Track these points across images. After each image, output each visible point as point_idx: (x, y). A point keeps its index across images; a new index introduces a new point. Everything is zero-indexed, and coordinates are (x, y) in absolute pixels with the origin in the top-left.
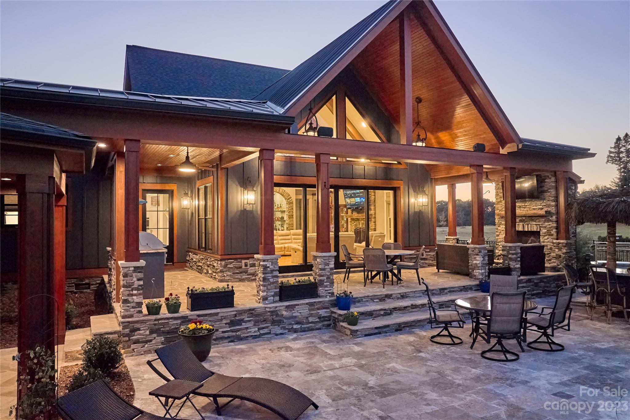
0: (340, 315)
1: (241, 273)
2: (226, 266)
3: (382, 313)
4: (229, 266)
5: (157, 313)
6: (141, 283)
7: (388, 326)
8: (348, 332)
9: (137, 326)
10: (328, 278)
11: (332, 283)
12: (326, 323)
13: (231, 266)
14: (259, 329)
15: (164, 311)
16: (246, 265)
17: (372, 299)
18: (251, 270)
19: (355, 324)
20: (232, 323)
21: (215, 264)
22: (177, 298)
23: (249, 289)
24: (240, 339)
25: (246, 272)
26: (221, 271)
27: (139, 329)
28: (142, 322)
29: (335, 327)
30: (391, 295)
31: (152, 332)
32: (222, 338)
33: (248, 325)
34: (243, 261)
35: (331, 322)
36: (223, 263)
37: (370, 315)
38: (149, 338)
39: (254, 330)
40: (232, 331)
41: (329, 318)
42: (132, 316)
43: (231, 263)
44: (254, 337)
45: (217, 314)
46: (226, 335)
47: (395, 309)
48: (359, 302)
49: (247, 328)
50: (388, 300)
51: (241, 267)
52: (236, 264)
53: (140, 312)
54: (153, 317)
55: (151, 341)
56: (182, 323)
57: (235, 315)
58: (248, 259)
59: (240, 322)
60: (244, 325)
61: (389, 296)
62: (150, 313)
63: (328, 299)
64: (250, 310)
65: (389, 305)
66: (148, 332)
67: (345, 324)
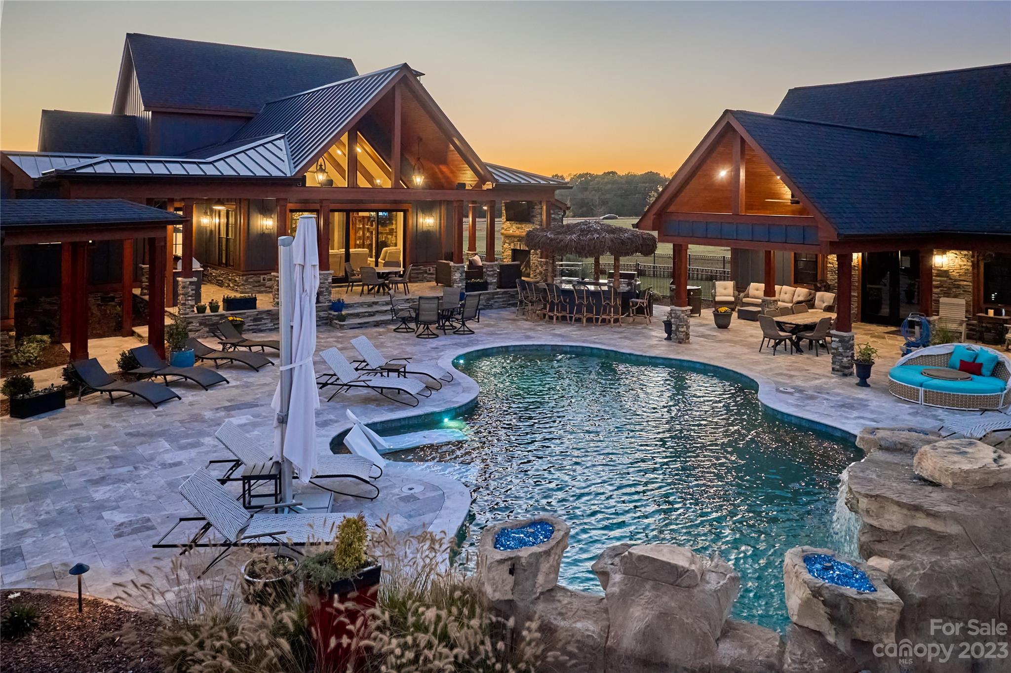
0: (334, 315)
1: (259, 286)
2: (246, 280)
3: (367, 314)
4: (250, 280)
5: (204, 312)
6: (194, 292)
7: (368, 323)
8: (338, 327)
9: (190, 320)
10: (327, 289)
11: (330, 293)
12: (324, 321)
13: (251, 280)
14: (274, 325)
15: (208, 310)
16: (264, 280)
17: (361, 305)
18: (268, 283)
19: (344, 321)
20: (255, 320)
21: (237, 279)
22: (217, 302)
23: (267, 299)
24: (261, 331)
25: (264, 285)
26: (243, 285)
27: (192, 323)
28: (195, 317)
29: (331, 325)
30: (378, 302)
31: (201, 324)
32: (249, 330)
33: (266, 321)
34: (262, 277)
35: (329, 321)
36: (244, 278)
37: (357, 315)
38: (199, 328)
39: (270, 325)
40: (254, 325)
41: (327, 318)
42: (187, 314)
43: (251, 278)
44: (271, 330)
45: (245, 313)
46: (251, 328)
47: (377, 312)
48: (351, 307)
49: (266, 324)
50: (374, 306)
51: (259, 282)
52: (255, 278)
53: (193, 311)
54: (202, 315)
55: (199, 330)
56: (221, 319)
57: (257, 315)
58: (265, 274)
59: (260, 319)
60: (263, 321)
61: (376, 303)
62: (199, 312)
63: (327, 304)
64: (268, 311)
65: (376, 308)
66: (198, 325)
67: (337, 322)
